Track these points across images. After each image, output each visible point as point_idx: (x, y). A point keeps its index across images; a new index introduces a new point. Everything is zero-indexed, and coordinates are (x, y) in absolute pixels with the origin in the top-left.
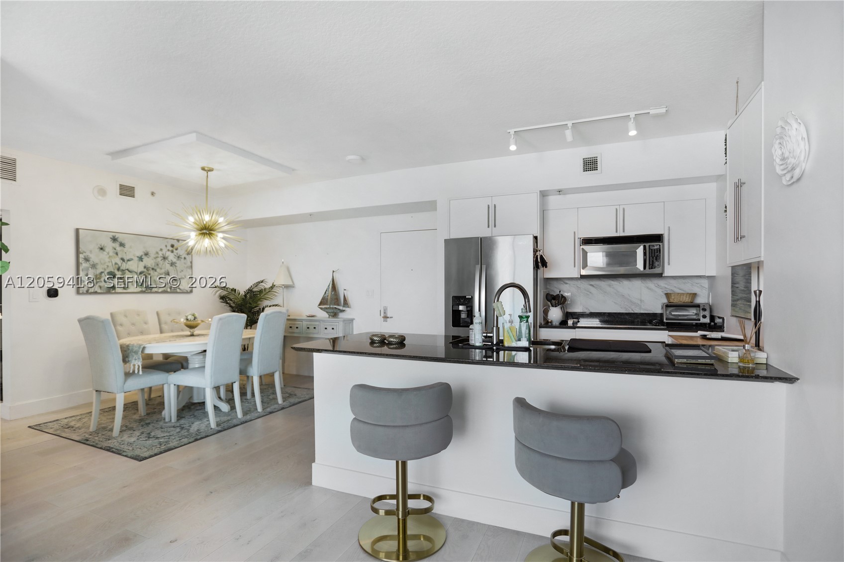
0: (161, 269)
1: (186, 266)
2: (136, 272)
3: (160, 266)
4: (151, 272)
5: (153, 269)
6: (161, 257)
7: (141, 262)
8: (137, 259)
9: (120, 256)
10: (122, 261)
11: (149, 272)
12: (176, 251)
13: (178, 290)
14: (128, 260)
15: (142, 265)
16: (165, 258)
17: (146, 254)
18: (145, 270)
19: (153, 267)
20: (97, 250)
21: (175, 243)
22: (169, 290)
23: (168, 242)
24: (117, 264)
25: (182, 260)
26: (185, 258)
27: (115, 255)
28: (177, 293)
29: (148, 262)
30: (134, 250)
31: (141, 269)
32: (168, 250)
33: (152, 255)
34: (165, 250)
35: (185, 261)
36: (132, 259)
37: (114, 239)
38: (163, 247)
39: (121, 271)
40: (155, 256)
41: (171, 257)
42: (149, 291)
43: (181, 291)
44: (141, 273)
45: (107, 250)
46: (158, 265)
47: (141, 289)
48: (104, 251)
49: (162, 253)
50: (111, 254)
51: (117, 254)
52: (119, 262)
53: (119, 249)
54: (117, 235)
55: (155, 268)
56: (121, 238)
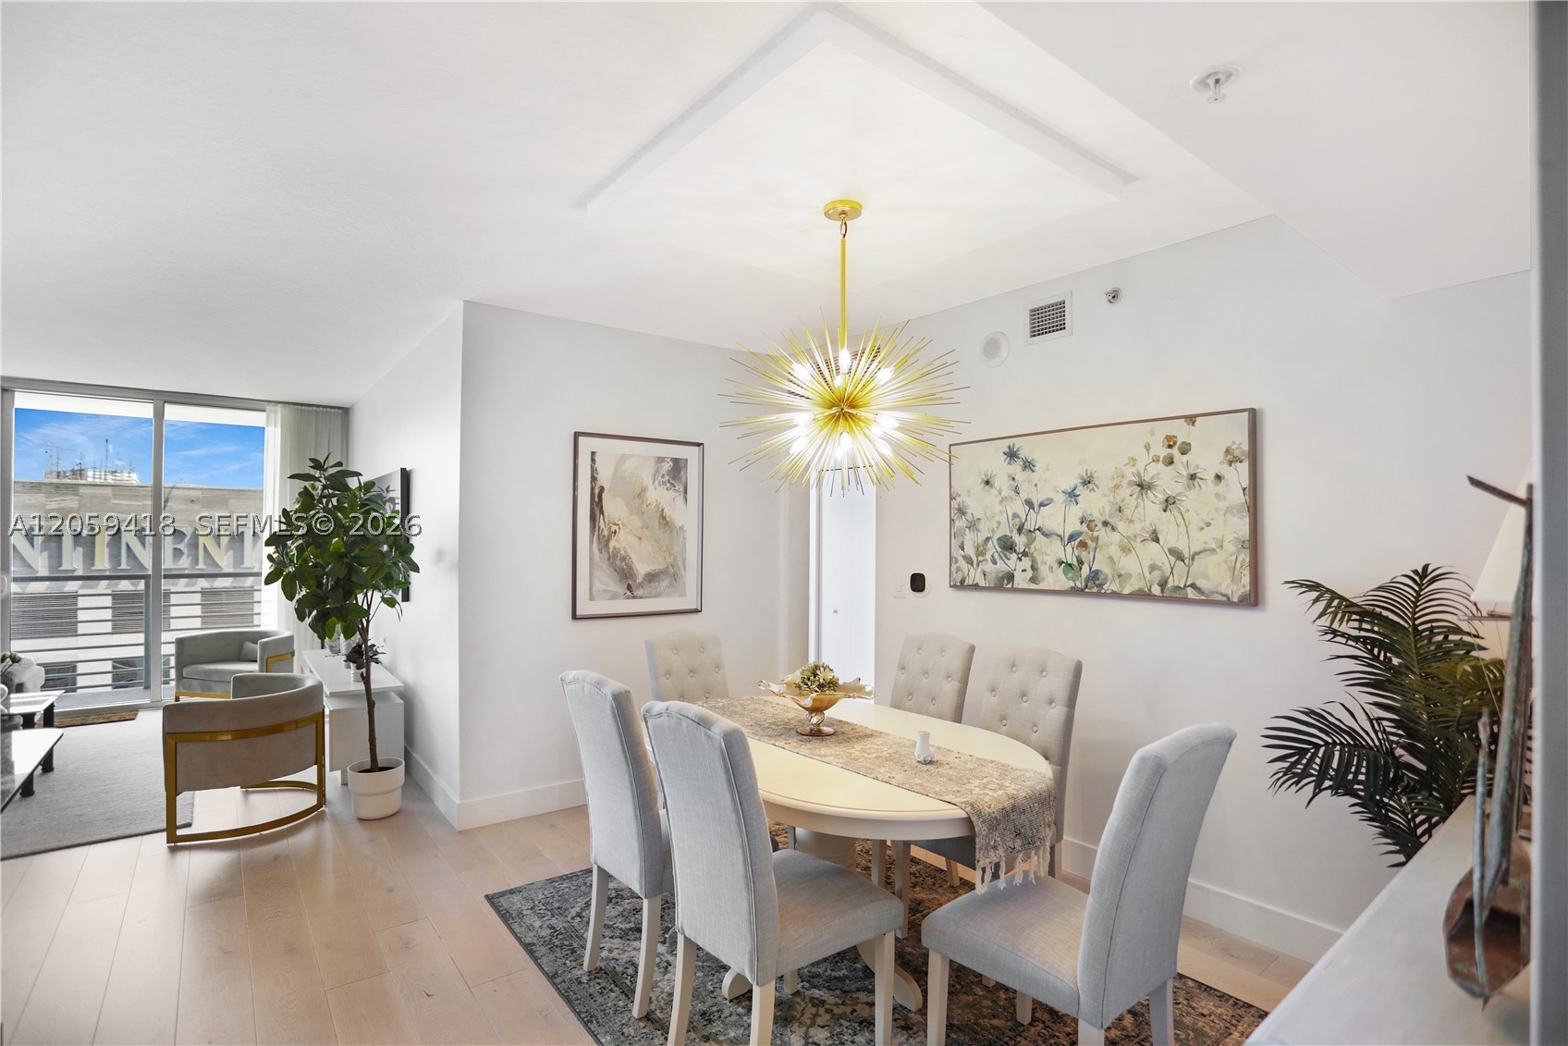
0: (1131, 521)
1: (1223, 505)
2: (1059, 536)
3: (1127, 512)
4: (1101, 532)
5: (1106, 524)
6: (1131, 483)
7: (1073, 507)
8: (1062, 497)
9: (1024, 496)
10: (1027, 508)
11: (1095, 534)
12: (1185, 458)
13: (1191, 593)
14: (1042, 505)
15: (1075, 512)
16: (1143, 486)
17: (1087, 482)
18: (1084, 528)
19: (1107, 517)
20: (980, 487)
21: (1182, 432)
22: (1156, 590)
23: (1152, 433)
24: (1018, 516)
25: (1209, 486)
26: (1218, 477)
27: (1013, 493)
28: (1186, 601)
29: (1094, 503)
30: (1055, 470)
31: (1073, 525)
32: (1156, 460)
33: (1104, 482)
34: (1143, 458)
35: (1221, 487)
36: (1050, 501)
37: (1012, 455)
38: (1139, 452)
39: (1026, 535)
40: (1112, 484)
41: (1167, 481)
42: (1095, 590)
43: (1203, 598)
44: (1071, 538)
45: (997, 483)
46: (1120, 510)
47: (1072, 584)
48: (992, 486)
49: (1134, 470)
50: (1006, 492)
51: (1017, 491)
52: (1022, 511)
53: (1021, 476)
54: (1018, 443)
55: (1110, 520)
56: (1026, 448)
